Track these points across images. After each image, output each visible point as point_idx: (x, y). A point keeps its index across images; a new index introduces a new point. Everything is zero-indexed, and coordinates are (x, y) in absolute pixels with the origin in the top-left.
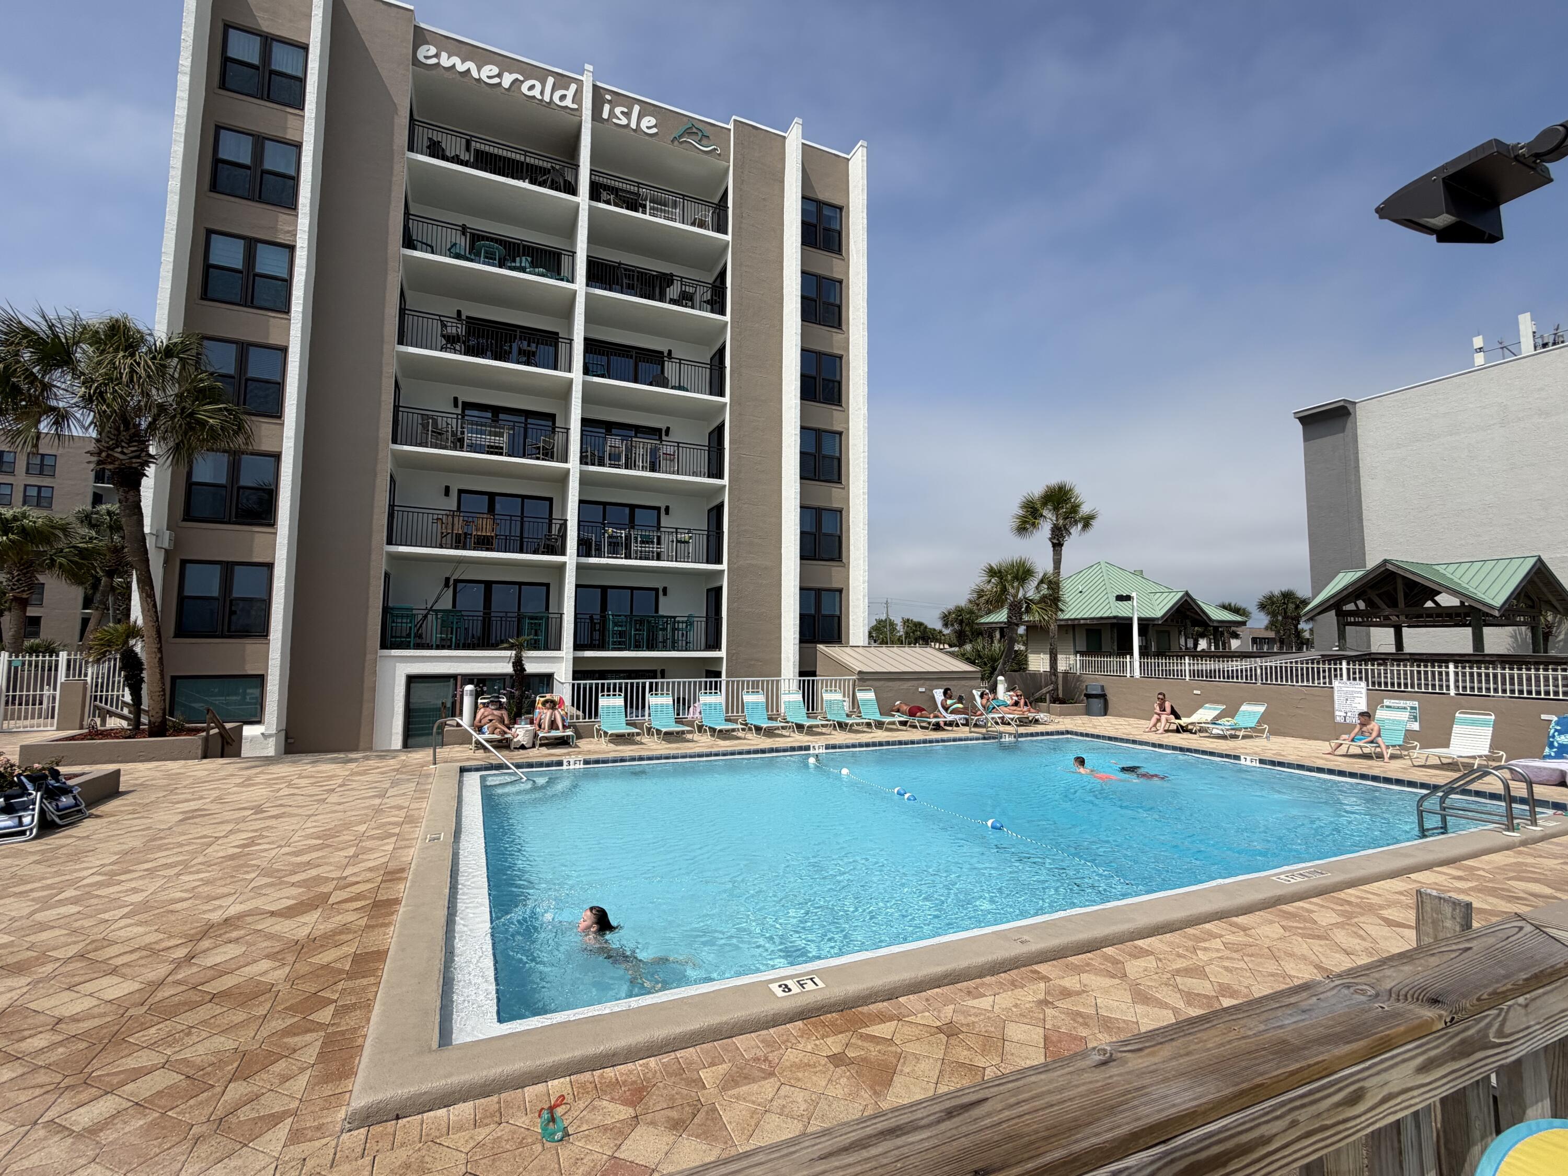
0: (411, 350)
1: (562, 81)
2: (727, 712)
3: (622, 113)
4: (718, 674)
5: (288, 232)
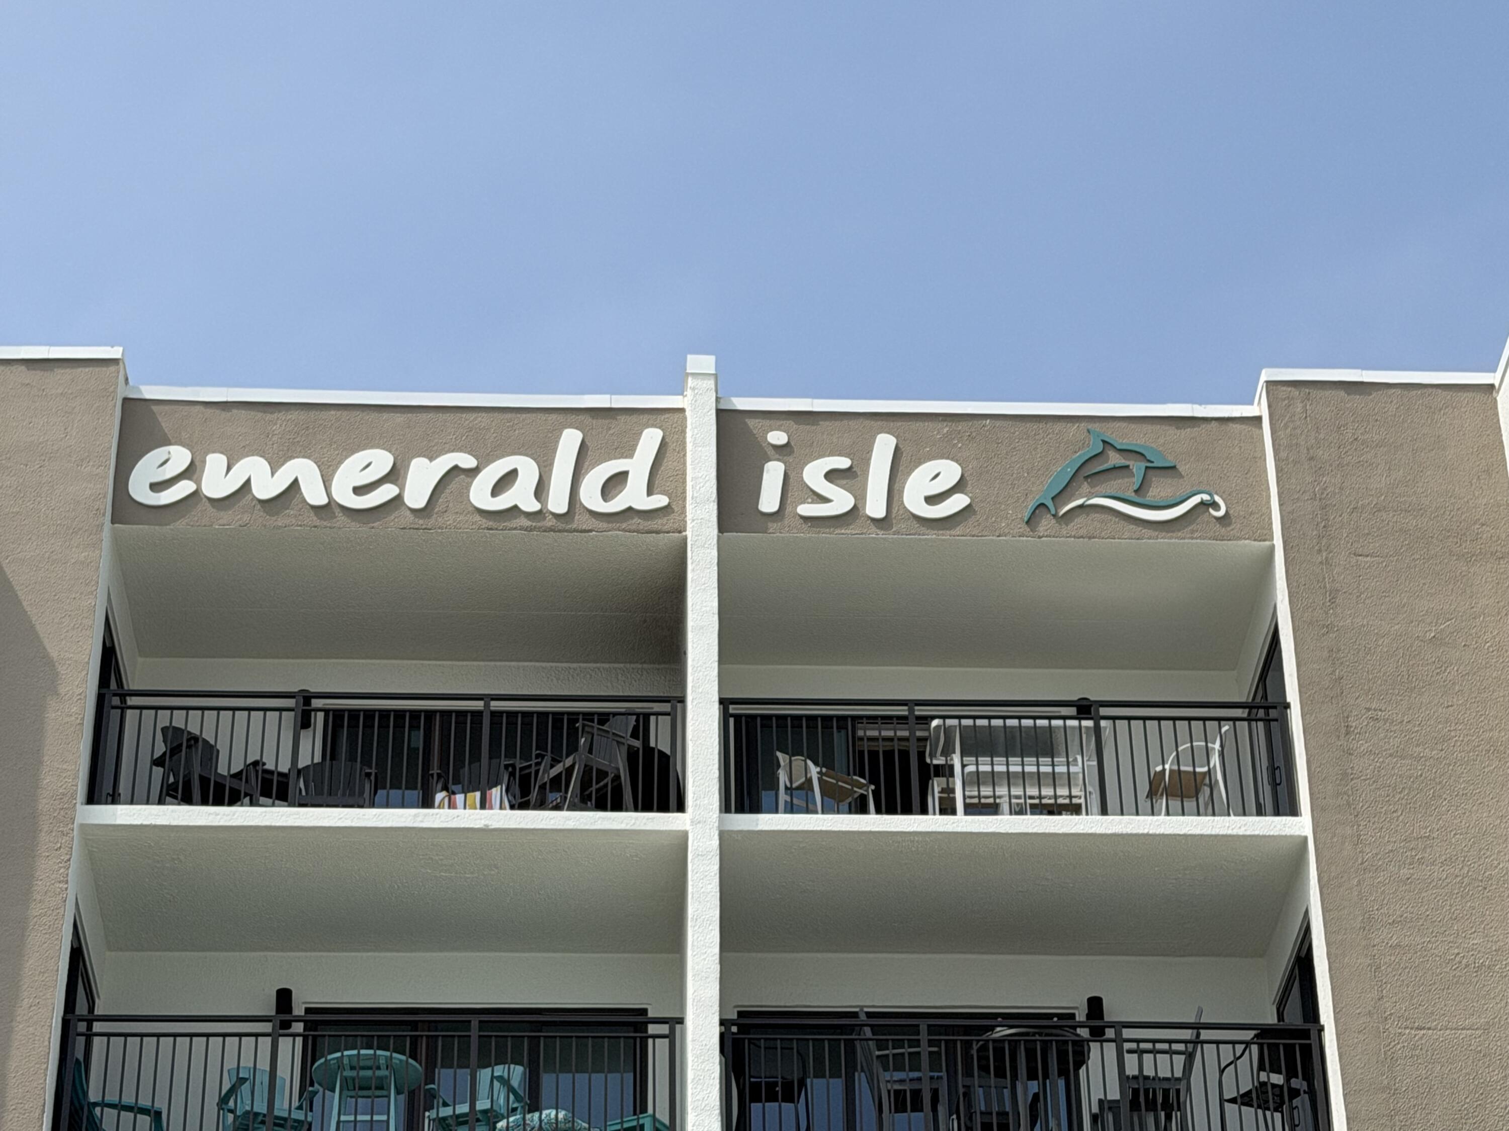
3: (832, 475)
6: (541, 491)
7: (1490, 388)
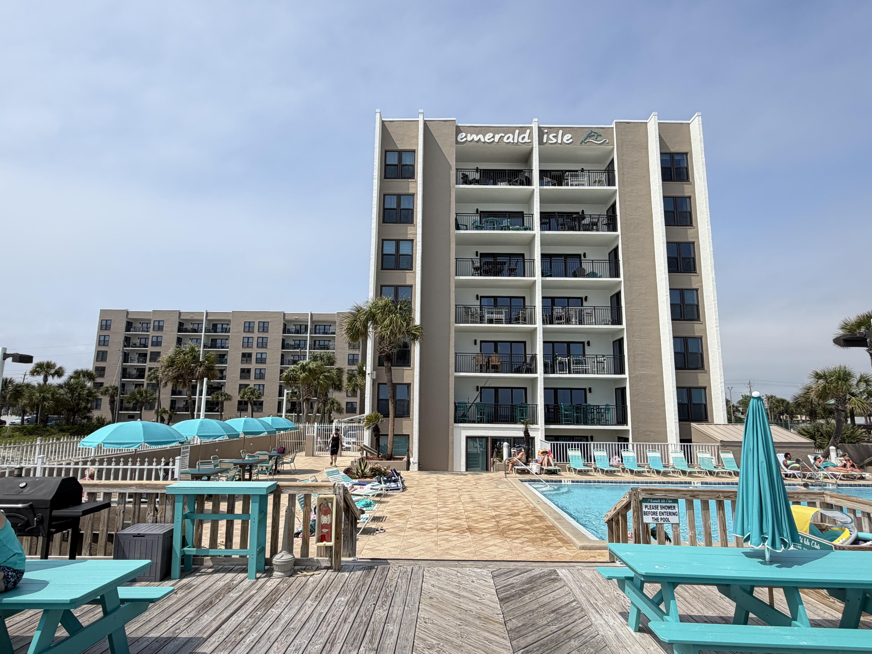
0: (461, 278)
1: (523, 130)
2: (638, 462)
3: (553, 137)
4: (627, 440)
5: (411, 234)
6: (513, 139)
7: (646, 123)
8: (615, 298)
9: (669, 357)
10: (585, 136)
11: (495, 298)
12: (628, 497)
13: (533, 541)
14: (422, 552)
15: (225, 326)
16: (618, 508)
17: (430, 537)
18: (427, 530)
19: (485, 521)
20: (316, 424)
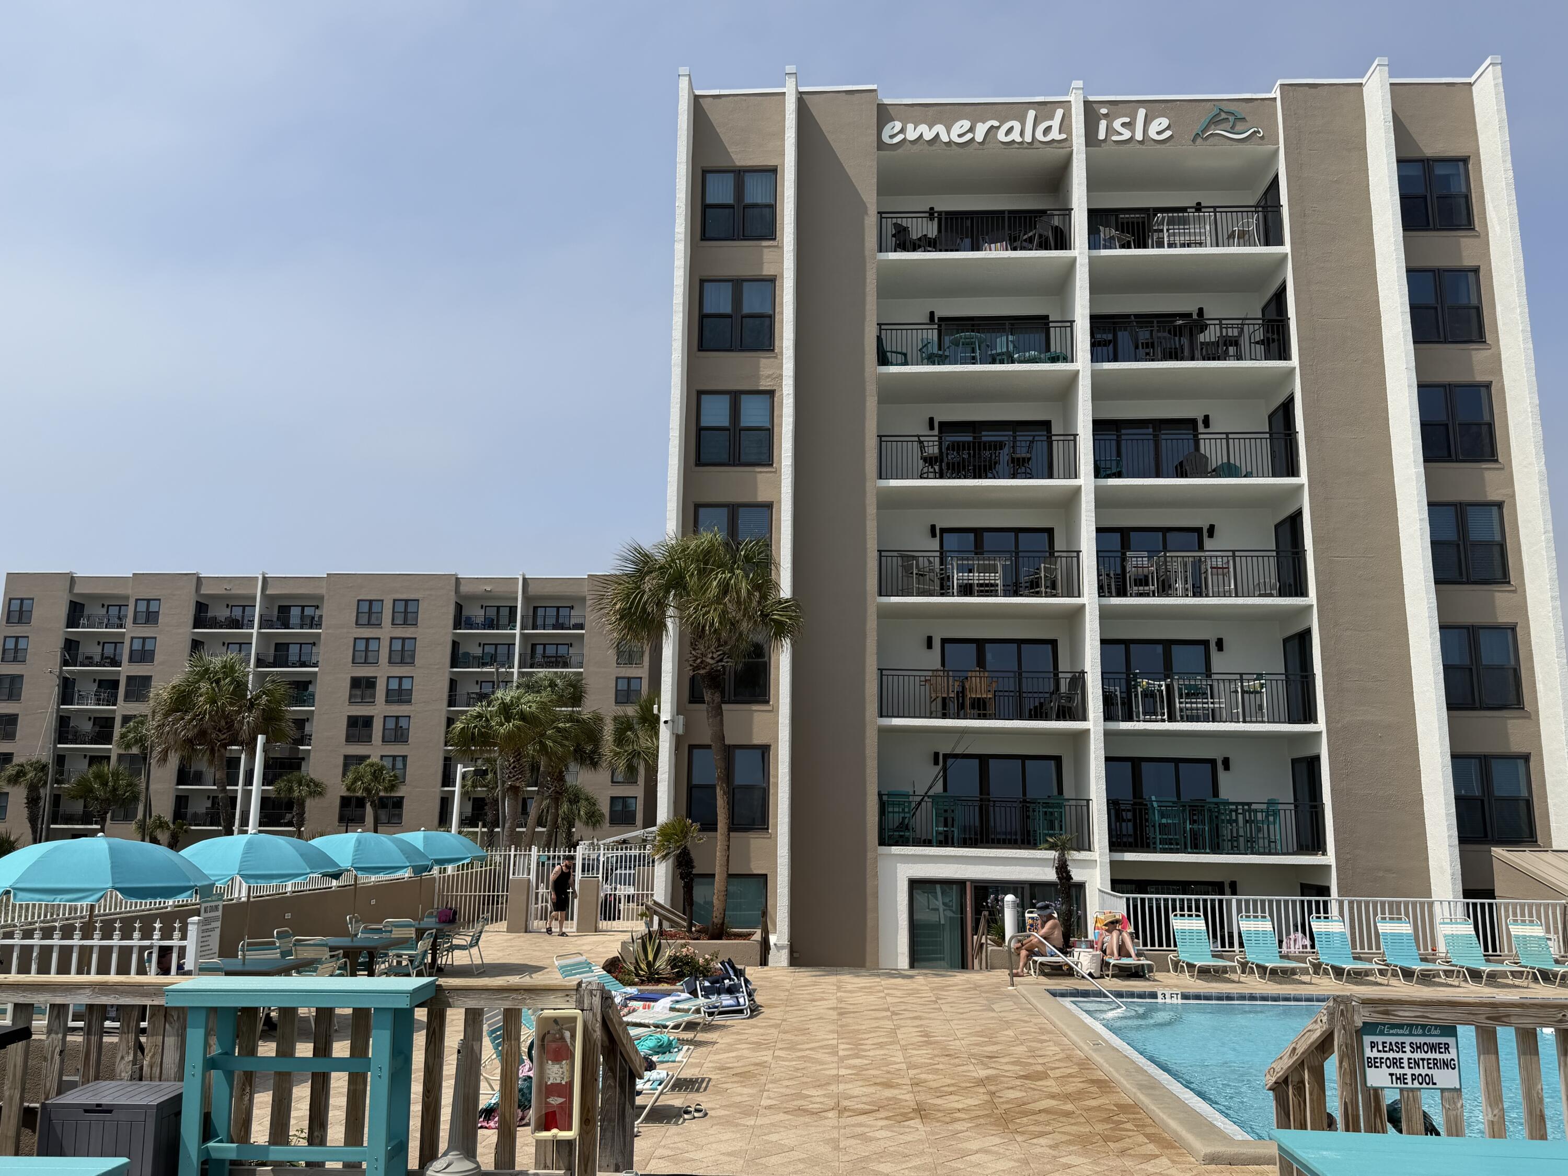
0: (893, 483)
1: (1045, 110)
2: (1354, 947)
3: (1123, 125)
4: (1325, 891)
5: (768, 376)
6: (1022, 134)
7: (1360, 85)
8: (1287, 526)
9: (1431, 677)
10: (1204, 120)
11: (978, 533)
12: (1325, 1019)
13: (1084, 1142)
14: (801, 1166)
15: (309, 611)
16: (1300, 1051)
17: (821, 1129)
18: (813, 1113)
19: (959, 1090)
20: (534, 849)
